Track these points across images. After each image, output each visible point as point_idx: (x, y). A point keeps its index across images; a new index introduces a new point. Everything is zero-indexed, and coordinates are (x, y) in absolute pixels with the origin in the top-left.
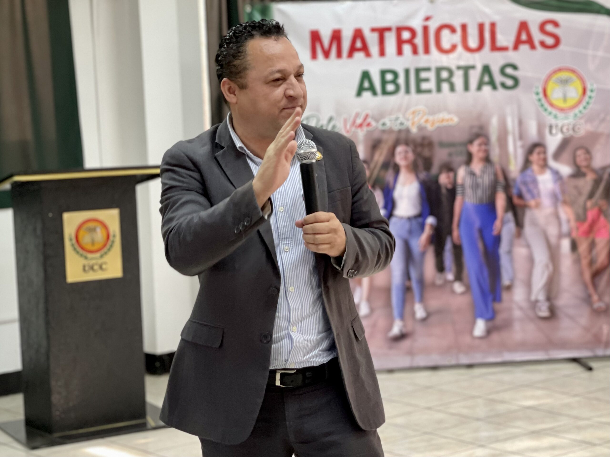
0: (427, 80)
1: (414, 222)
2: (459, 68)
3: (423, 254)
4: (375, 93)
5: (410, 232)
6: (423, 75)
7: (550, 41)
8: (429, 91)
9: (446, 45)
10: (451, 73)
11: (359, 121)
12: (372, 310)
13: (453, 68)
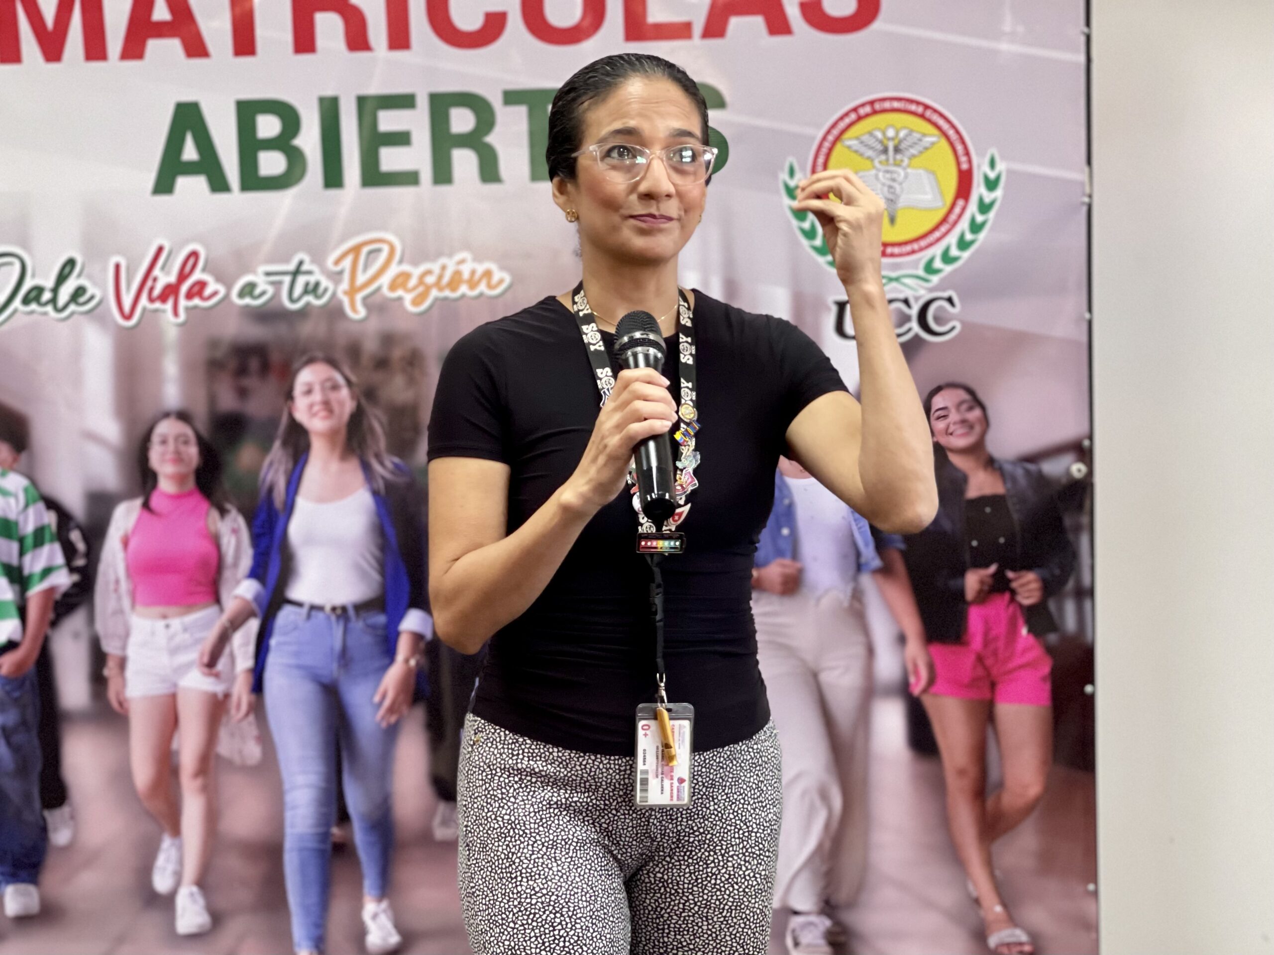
0: (401, 139)
1: (357, 625)
2: (512, 97)
3: (391, 733)
4: (219, 184)
5: (344, 657)
6: (388, 121)
8: (410, 178)
11: (164, 278)
12: (217, 918)
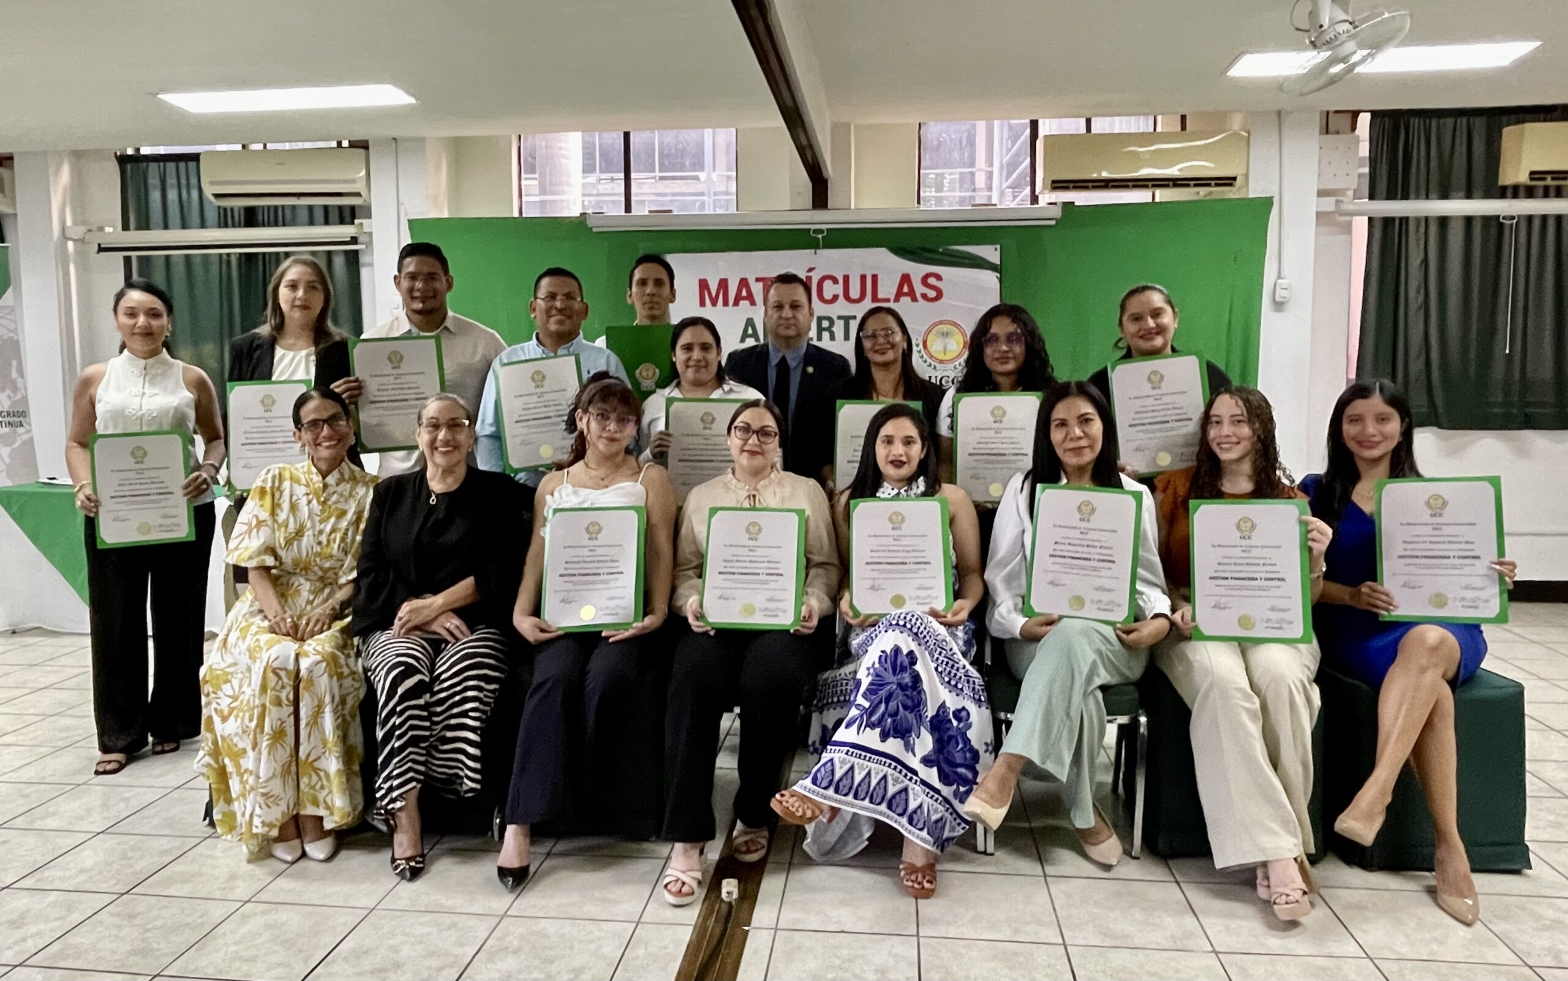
7: (932, 294)
9: (828, 295)
10: (832, 322)
13: (835, 318)
